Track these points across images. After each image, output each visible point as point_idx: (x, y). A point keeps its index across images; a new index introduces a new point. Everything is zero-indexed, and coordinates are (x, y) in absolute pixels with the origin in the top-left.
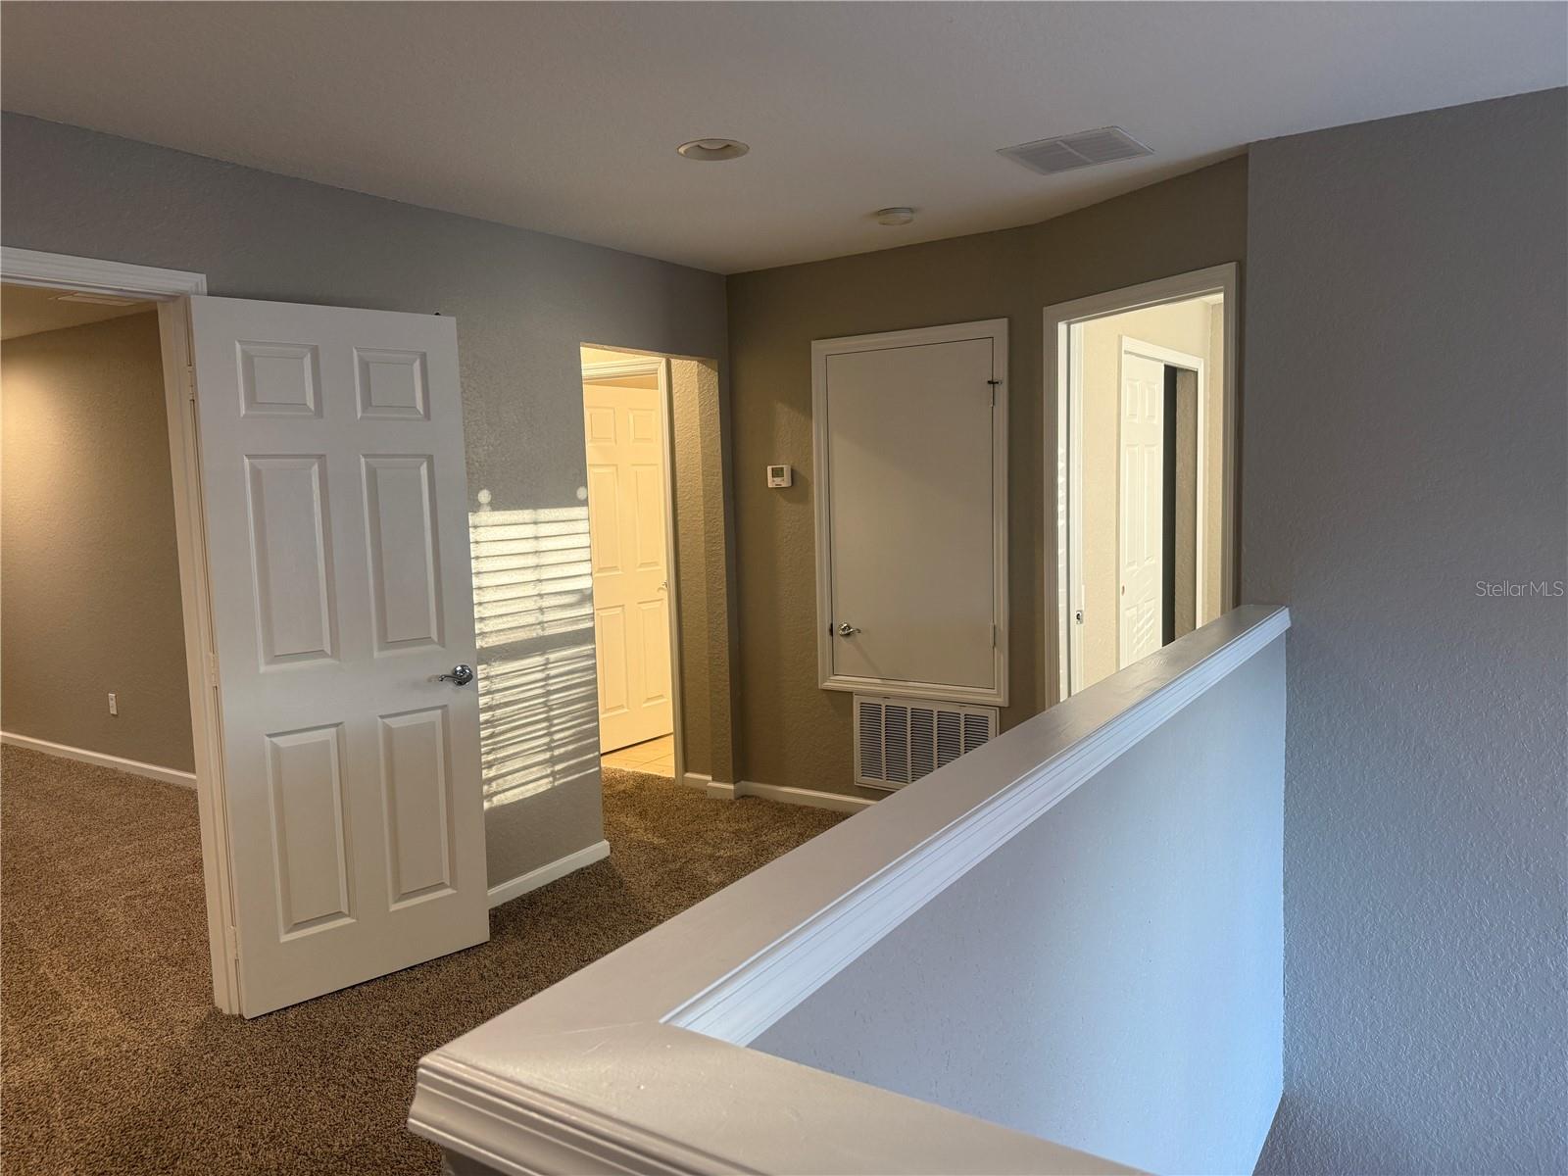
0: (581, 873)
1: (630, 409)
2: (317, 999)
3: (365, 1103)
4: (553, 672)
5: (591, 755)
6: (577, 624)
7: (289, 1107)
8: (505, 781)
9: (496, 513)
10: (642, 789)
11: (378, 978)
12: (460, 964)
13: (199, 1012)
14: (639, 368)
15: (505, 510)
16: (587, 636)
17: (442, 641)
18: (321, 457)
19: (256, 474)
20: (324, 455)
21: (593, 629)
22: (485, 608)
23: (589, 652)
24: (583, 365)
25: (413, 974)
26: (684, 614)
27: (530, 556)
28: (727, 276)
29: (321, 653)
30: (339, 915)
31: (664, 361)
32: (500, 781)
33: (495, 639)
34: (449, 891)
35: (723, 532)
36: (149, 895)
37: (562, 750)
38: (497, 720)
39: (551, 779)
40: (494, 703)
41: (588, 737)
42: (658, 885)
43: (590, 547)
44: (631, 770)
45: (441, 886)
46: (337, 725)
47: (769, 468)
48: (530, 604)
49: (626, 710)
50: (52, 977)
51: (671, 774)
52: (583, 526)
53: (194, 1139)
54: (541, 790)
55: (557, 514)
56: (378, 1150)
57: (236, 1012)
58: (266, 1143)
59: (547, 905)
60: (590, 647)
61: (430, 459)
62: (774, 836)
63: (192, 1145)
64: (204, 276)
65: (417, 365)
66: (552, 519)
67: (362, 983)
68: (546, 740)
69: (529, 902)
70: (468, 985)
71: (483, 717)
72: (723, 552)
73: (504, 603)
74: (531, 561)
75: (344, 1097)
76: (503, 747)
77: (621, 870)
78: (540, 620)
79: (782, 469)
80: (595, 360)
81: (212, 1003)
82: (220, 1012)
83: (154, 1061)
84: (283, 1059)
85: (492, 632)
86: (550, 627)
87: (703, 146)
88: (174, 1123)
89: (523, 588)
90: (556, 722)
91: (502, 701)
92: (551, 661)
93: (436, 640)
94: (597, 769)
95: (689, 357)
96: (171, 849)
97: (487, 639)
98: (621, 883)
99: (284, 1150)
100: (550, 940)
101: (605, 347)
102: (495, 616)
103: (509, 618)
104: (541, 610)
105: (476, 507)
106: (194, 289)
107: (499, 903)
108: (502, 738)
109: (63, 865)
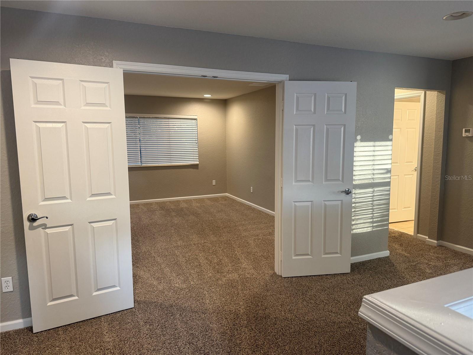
0: (379, 259)
1: (408, 109)
2: (300, 276)
3: (314, 309)
4: (375, 194)
5: (386, 223)
6: (385, 180)
7: (293, 304)
8: (357, 226)
9: (362, 142)
10: (401, 237)
11: (317, 275)
12: (341, 277)
13: (271, 272)
14: (413, 95)
15: (365, 142)
16: (388, 184)
17: (343, 181)
18: (314, 126)
19: (297, 130)
20: (315, 125)
21: (390, 181)
22: (356, 172)
23: (388, 189)
24: (395, 95)
25: (327, 277)
26: (422, 180)
27: (371, 157)
28: (453, 61)
29: (309, 181)
30: (308, 255)
31: (423, 92)
32: (356, 226)
33: (358, 182)
34: (339, 255)
35: (441, 152)
36: (259, 239)
37: (376, 219)
38: (356, 207)
39: (372, 228)
40: (356, 201)
41: (385, 217)
42: (406, 269)
43: (392, 155)
44: (397, 230)
45: (337, 253)
46: (311, 201)
47: (464, 130)
48: (370, 172)
49: (396, 210)
50: (238, 254)
51: (413, 234)
52: (390, 148)
53: (270, 304)
54: (368, 231)
55: (382, 144)
56: (318, 323)
57: (280, 274)
58: (288, 311)
59: (368, 266)
60: (388, 188)
61: (345, 126)
62: (453, 262)
63: (270, 306)
64: (288, 75)
65: (344, 98)
66: (380, 145)
67: (313, 276)
68: (371, 215)
69: (363, 264)
70: (344, 284)
71: (353, 205)
72: (441, 159)
73: (362, 171)
74: (372, 158)
75: (308, 305)
76: (358, 215)
77: (393, 261)
78: (373, 177)
79: (470, 129)
80: (400, 93)
81: (274, 271)
82: (276, 273)
83: (261, 282)
84: (292, 290)
85: (357, 180)
86: (375, 180)
87: (453, 15)
88: (266, 299)
89: (368, 167)
90: (375, 210)
91: (358, 201)
92: (375, 190)
93: (341, 180)
94: (387, 227)
95: (434, 90)
96: (264, 229)
97: (355, 182)
98: (393, 265)
99: (292, 315)
100: (369, 277)
101: (404, 88)
102: (359, 175)
103: (363, 176)
104: (373, 174)
105: (356, 140)
106: (286, 79)
107: (353, 262)
108: (357, 212)
109: (240, 228)
